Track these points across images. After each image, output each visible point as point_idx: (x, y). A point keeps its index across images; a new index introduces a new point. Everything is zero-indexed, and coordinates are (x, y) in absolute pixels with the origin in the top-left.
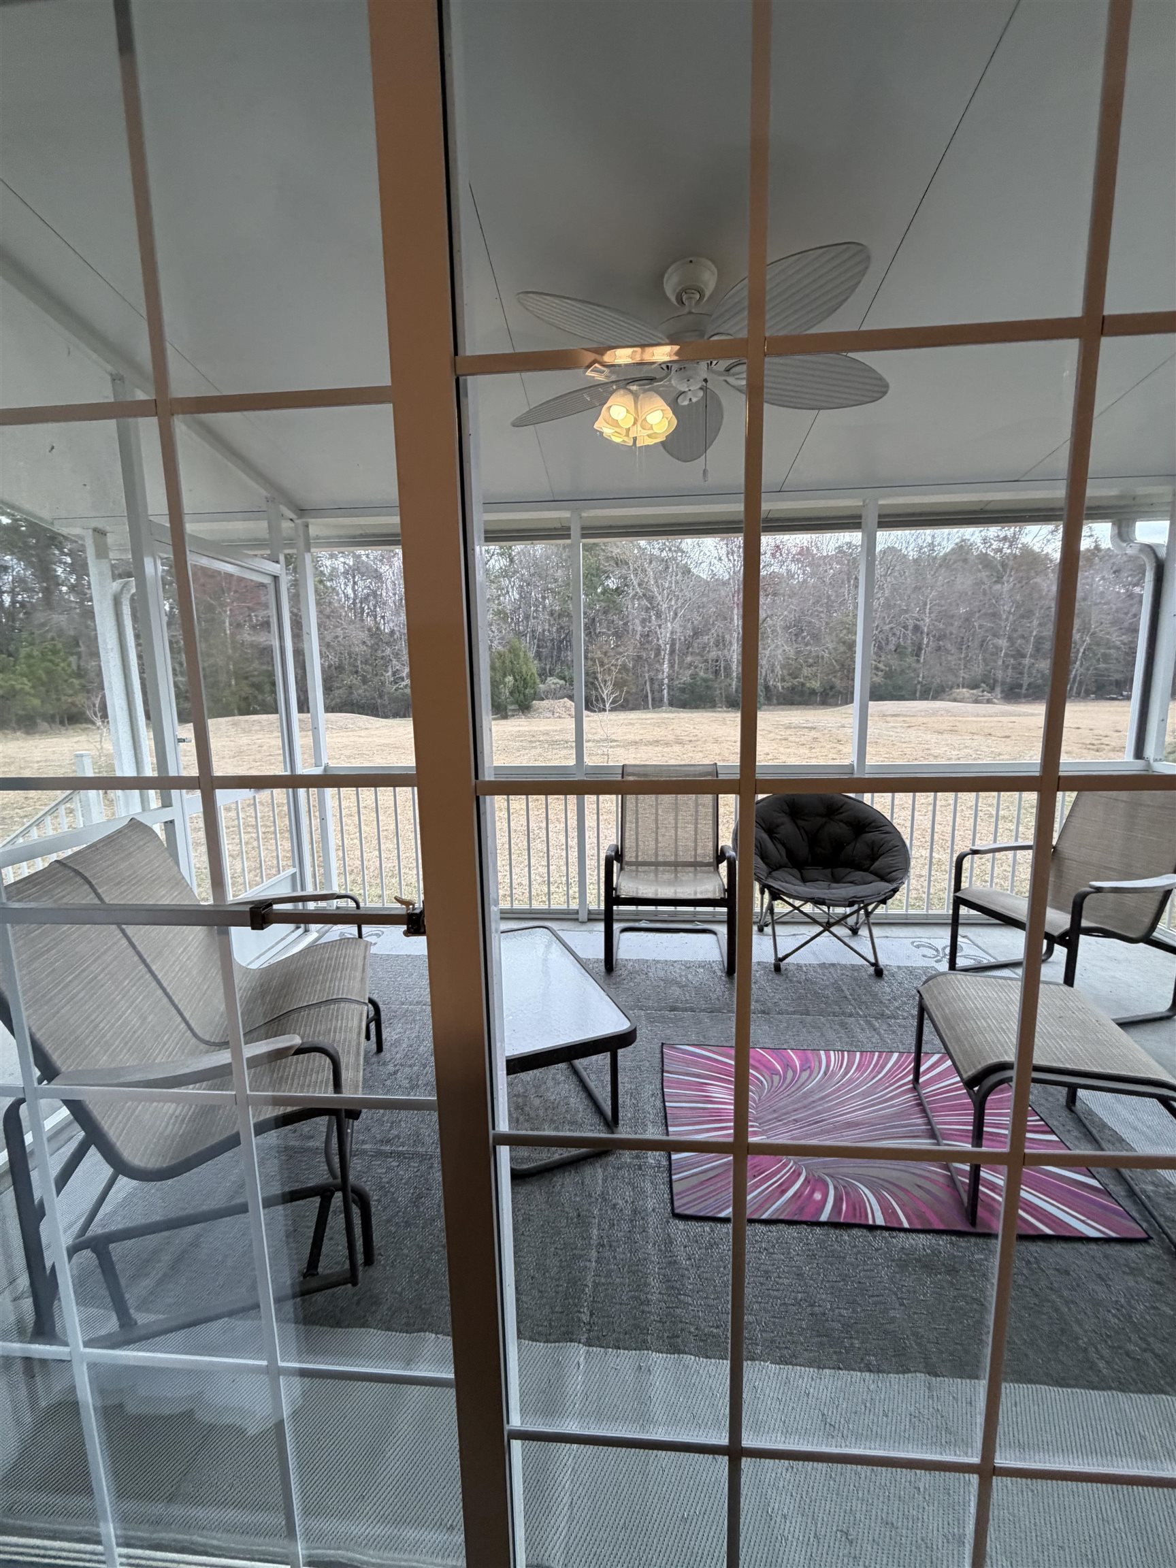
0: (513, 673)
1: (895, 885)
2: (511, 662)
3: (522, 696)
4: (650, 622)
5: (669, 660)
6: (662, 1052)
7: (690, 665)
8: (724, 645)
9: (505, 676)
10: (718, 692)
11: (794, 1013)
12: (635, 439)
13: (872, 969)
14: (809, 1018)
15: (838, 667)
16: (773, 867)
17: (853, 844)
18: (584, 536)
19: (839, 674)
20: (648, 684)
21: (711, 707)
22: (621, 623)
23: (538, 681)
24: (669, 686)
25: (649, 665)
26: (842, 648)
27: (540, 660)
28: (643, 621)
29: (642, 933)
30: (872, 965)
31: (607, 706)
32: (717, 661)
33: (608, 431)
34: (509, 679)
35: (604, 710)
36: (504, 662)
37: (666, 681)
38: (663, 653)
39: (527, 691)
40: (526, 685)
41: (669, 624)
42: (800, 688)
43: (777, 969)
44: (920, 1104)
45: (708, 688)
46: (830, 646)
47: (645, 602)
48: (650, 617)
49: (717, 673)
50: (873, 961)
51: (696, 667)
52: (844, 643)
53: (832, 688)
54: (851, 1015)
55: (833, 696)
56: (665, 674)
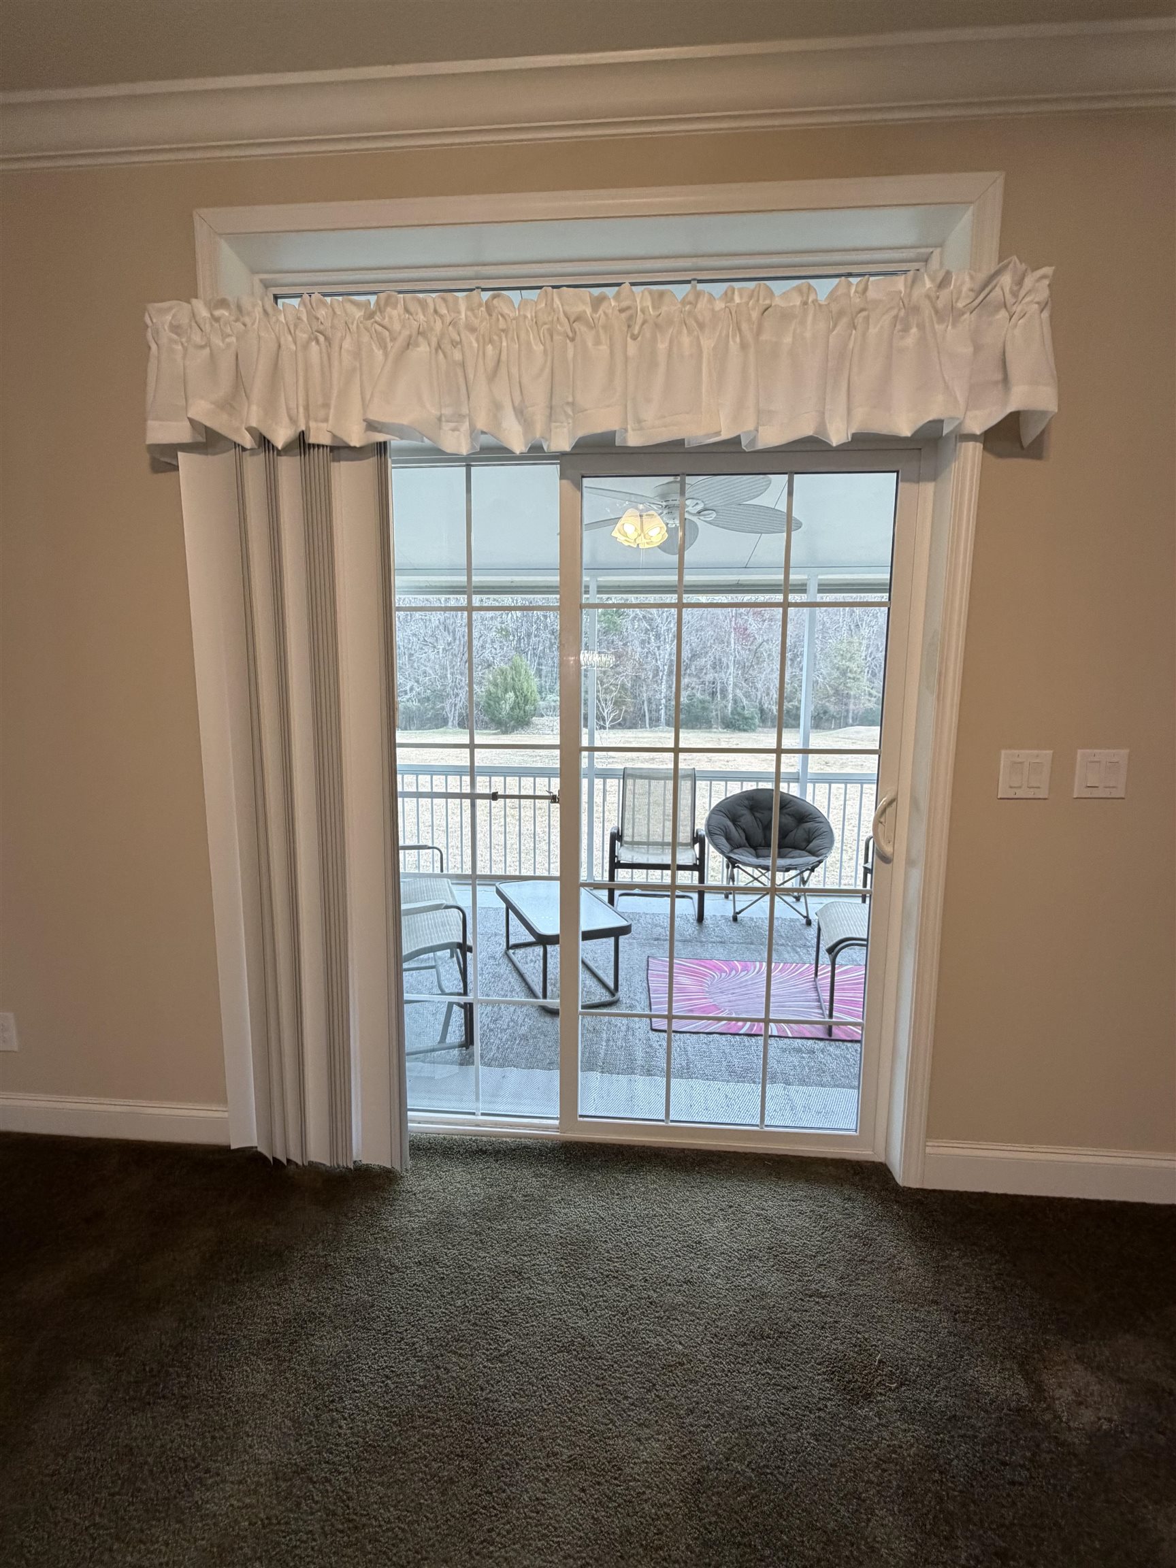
0: (514, 689)
1: (820, 858)
2: (513, 679)
3: (522, 712)
4: (649, 643)
5: (667, 681)
6: (648, 961)
7: (688, 686)
8: (721, 668)
9: (506, 691)
10: (714, 713)
11: (741, 943)
12: (638, 545)
13: (804, 921)
14: (753, 946)
15: (831, 692)
16: (735, 846)
17: (795, 831)
18: (599, 592)
19: (833, 699)
20: (646, 703)
21: (706, 728)
22: (621, 643)
23: (538, 697)
24: (666, 707)
25: (647, 686)
26: (836, 674)
27: (540, 677)
28: (643, 642)
29: (635, 897)
30: (804, 917)
31: (607, 723)
32: (714, 683)
33: (621, 539)
34: (511, 695)
35: (604, 728)
36: (505, 679)
37: (663, 701)
38: (661, 674)
39: (527, 708)
40: (526, 702)
41: (668, 646)
42: (794, 712)
43: (735, 919)
44: (816, 988)
45: (704, 709)
46: (824, 672)
47: (645, 624)
48: (649, 638)
49: (713, 694)
50: (805, 915)
51: (693, 689)
52: (838, 669)
53: (825, 712)
54: (782, 945)
55: (827, 720)
56: (663, 695)
